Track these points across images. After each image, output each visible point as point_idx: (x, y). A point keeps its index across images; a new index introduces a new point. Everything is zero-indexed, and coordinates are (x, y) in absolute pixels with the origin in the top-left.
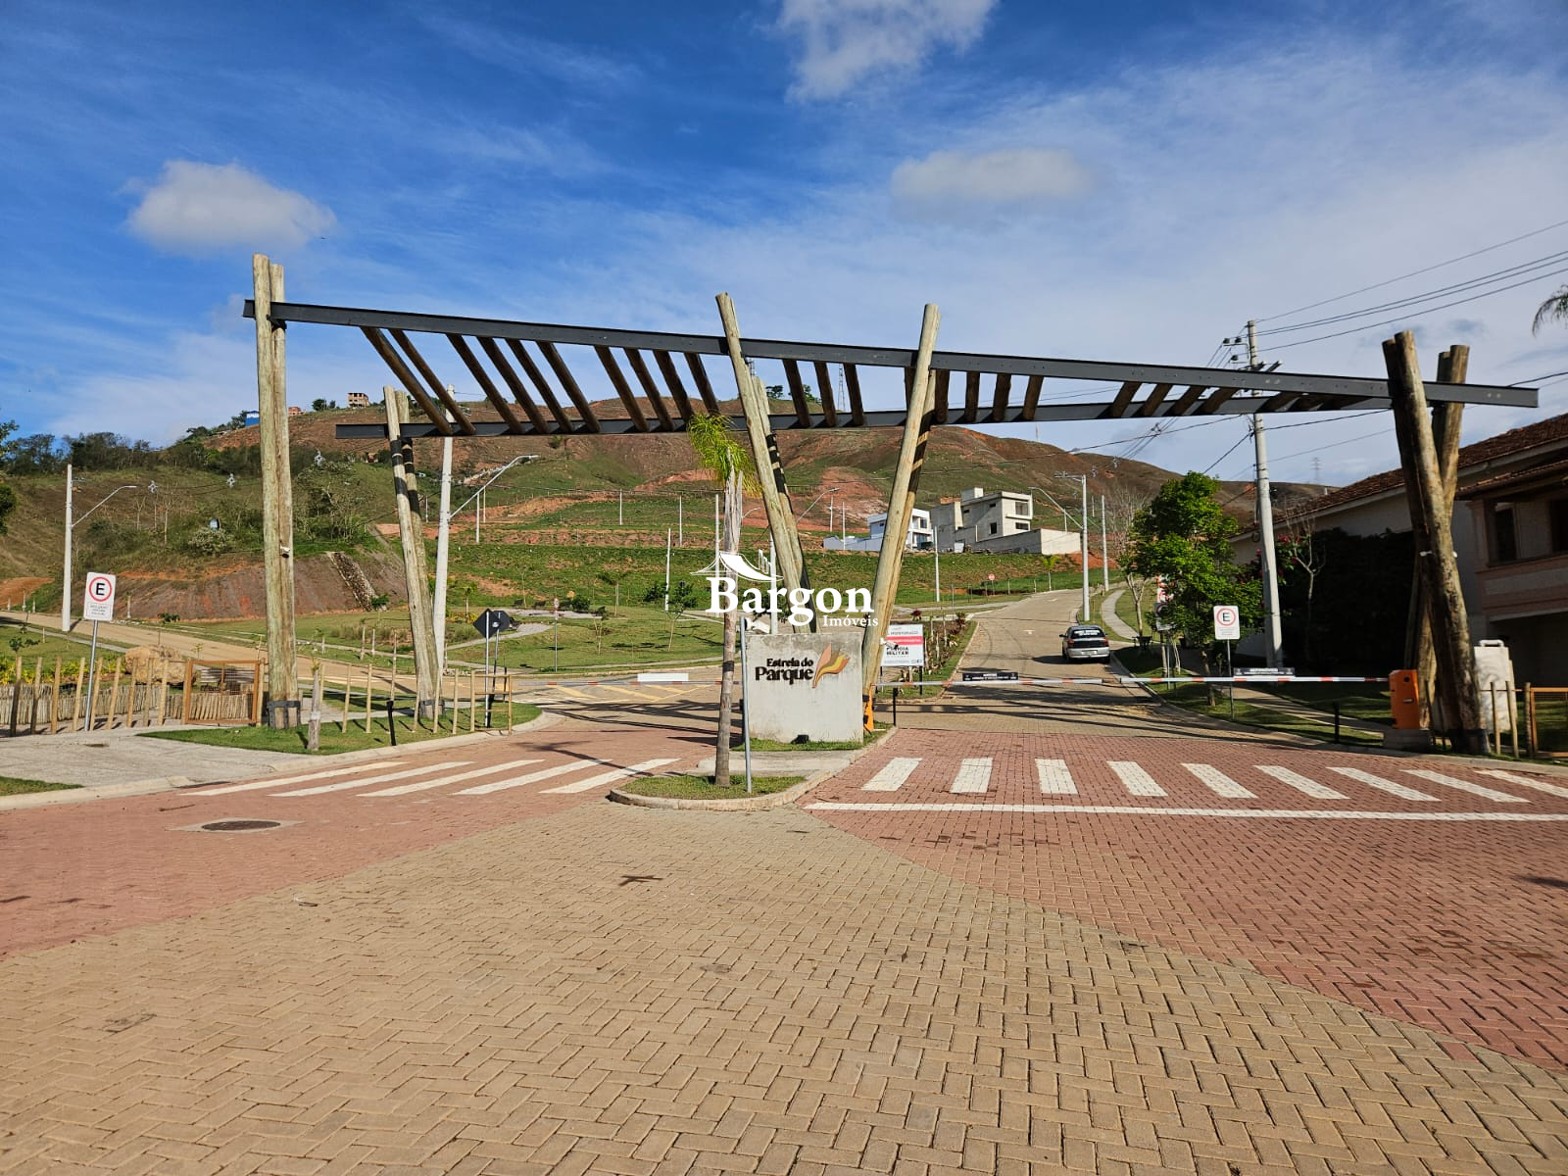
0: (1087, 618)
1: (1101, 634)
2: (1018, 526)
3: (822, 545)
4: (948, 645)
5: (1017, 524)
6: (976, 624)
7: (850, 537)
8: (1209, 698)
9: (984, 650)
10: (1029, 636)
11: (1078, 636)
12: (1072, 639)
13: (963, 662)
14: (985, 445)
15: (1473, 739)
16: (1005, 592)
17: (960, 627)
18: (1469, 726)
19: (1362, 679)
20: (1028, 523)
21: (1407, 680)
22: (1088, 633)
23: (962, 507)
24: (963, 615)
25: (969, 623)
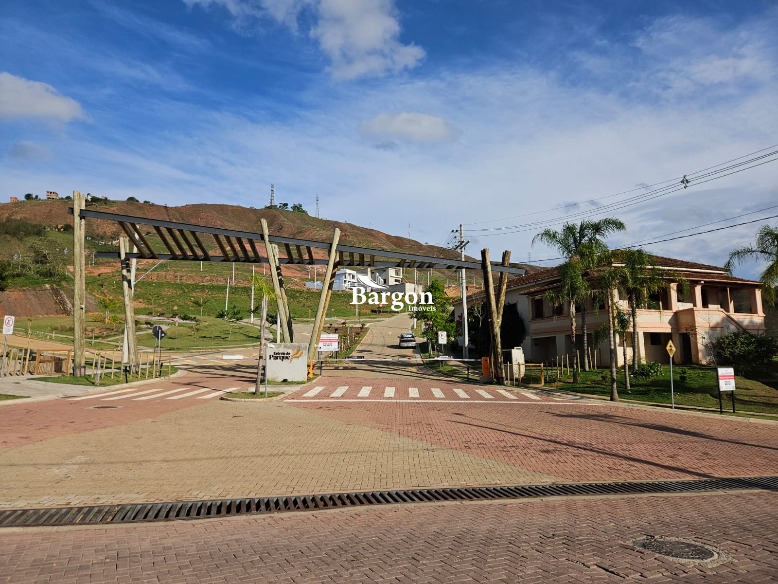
0: (415, 327)
1: (413, 337)
2: (396, 281)
3: (305, 285)
4: (354, 339)
5: (395, 280)
6: (369, 329)
7: (319, 282)
8: (439, 364)
9: (369, 342)
10: (389, 335)
11: (404, 338)
12: (402, 339)
13: (359, 347)
14: (385, 239)
15: (501, 380)
16: (387, 312)
17: (362, 330)
18: (500, 376)
19: (473, 360)
20: (400, 279)
21: (486, 360)
22: (408, 336)
23: (371, 271)
24: (364, 325)
25: (366, 328)
